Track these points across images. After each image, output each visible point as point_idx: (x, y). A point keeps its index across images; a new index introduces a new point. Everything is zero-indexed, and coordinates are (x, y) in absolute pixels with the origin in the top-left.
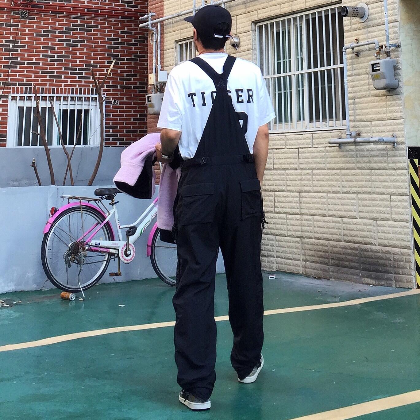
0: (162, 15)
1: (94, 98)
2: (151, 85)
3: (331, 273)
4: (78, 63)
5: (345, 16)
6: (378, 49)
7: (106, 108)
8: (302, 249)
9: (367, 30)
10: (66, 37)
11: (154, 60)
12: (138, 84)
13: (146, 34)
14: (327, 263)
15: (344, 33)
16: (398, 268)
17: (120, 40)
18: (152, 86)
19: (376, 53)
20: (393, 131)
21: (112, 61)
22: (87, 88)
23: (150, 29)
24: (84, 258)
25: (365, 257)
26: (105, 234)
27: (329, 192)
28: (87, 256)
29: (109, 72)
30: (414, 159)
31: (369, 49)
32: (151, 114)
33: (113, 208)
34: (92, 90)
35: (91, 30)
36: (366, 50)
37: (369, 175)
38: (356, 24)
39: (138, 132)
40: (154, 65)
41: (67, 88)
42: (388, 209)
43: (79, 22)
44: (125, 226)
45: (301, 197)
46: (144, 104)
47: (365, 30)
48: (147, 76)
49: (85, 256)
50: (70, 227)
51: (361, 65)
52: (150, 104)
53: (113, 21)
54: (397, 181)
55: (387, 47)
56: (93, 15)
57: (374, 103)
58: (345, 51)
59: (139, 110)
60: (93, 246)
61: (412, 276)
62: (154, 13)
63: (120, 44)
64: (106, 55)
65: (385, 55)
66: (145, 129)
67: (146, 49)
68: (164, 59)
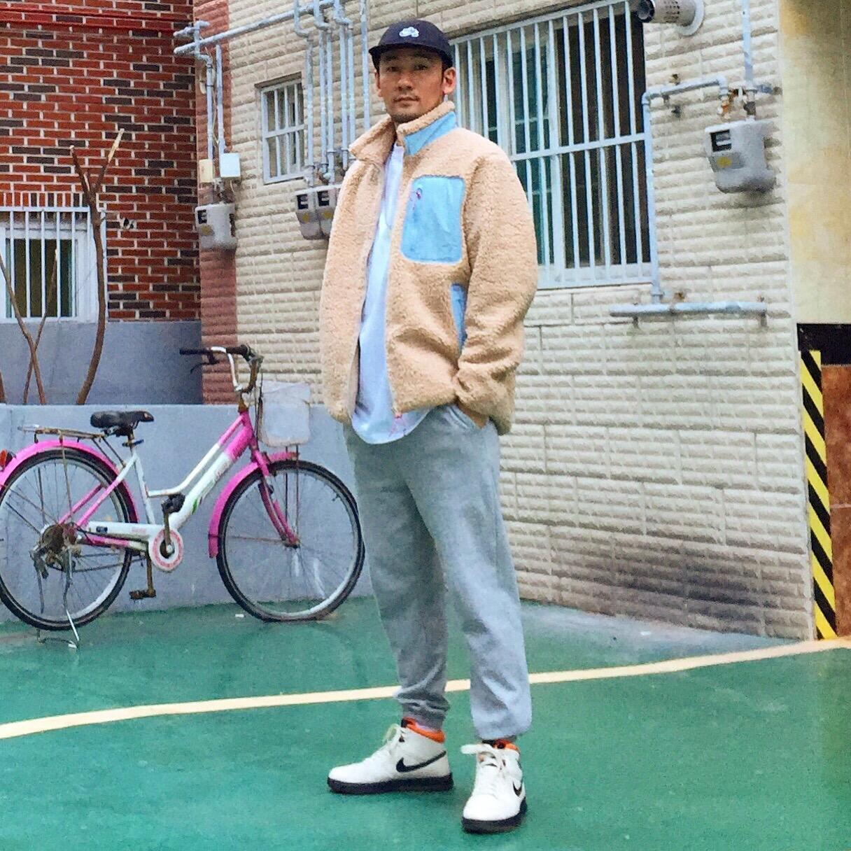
0: (224, 25)
1: (81, 216)
2: (205, 185)
3: (618, 602)
4: (42, 136)
5: (648, 20)
6: (727, 98)
7: (107, 237)
8: (553, 549)
9: (700, 54)
10: (14, 78)
11: (210, 129)
12: (176, 183)
13: (190, 71)
14: (609, 580)
15: (646, 62)
16: (774, 593)
17: (132, 84)
18: (207, 187)
19: (723, 107)
20: (761, 287)
21: (116, 131)
22: (63, 192)
23: (198, 58)
24: (74, 559)
26: (116, 508)
27: (612, 425)
28: (81, 554)
29: (111, 156)
30: (811, 352)
31: (706, 97)
32: (206, 250)
33: (132, 455)
34: (76, 196)
35: (67, 64)
36: (699, 101)
37: (706, 387)
38: (675, 39)
39: (180, 289)
40: (210, 139)
41: (22, 193)
42: (750, 463)
43: (40, 45)
44: (159, 493)
45: (549, 436)
46: (189, 227)
47: (697, 53)
48: (195, 166)
49: (77, 555)
50: (41, 493)
51: (686, 136)
52: (204, 228)
53: (115, 41)
55: (749, 93)
56: (71, 29)
57: (718, 223)
58: (647, 102)
59: (180, 240)
60: (92, 533)
61: (805, 613)
62: (207, 20)
63: (132, 93)
64: (103, 119)
65: (744, 112)
66: (195, 283)
67: (191, 104)
68: (233, 127)
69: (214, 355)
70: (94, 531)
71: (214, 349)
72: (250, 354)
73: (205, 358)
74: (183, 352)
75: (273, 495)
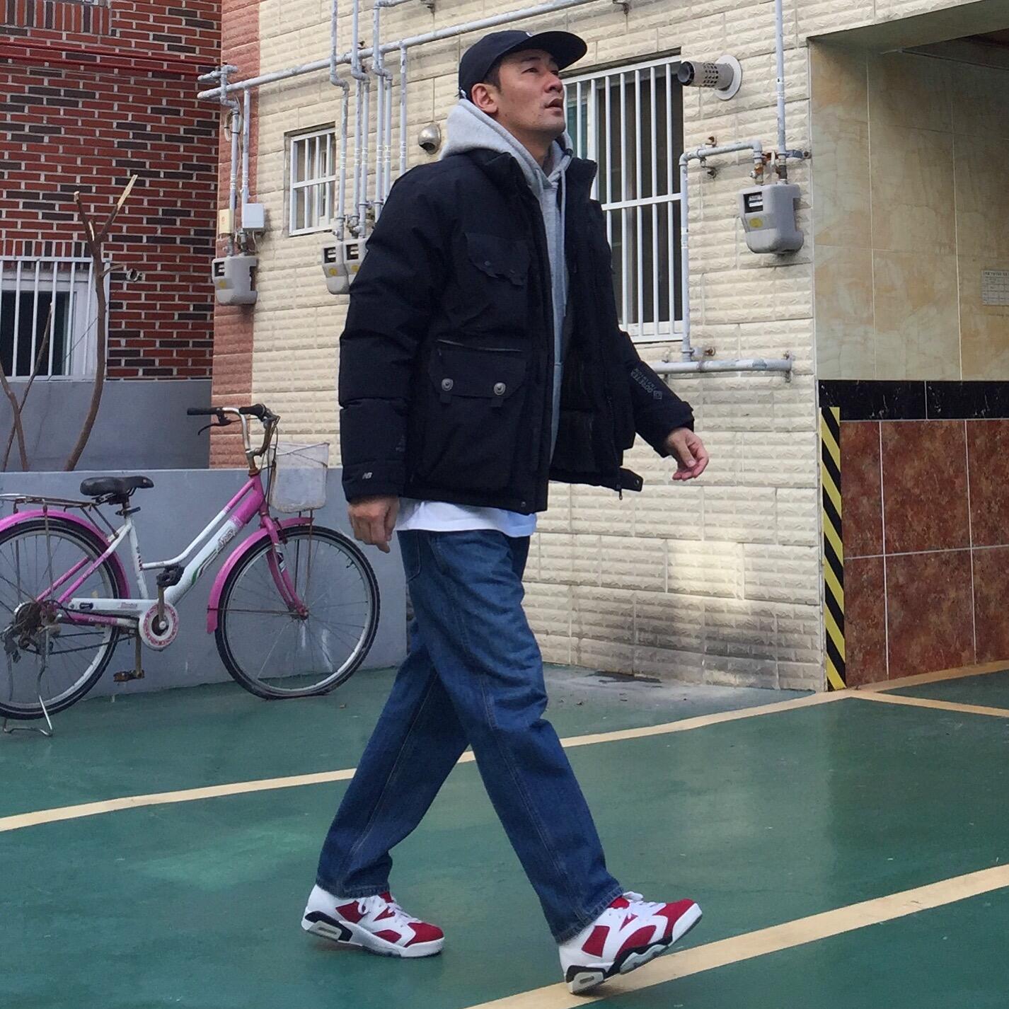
0: (254, 70)
1: (82, 266)
2: (224, 235)
3: (637, 662)
4: (42, 180)
5: (687, 84)
6: (760, 161)
7: (110, 289)
8: (574, 609)
9: (737, 118)
10: (13, 117)
11: (231, 177)
12: (192, 233)
13: (214, 116)
14: (629, 639)
15: (685, 124)
16: (788, 646)
17: (149, 128)
18: (227, 238)
19: (756, 170)
20: (787, 345)
21: (128, 177)
22: (63, 241)
23: (224, 103)
24: (52, 640)
25: (715, 625)
26: (104, 582)
28: (61, 634)
29: (120, 203)
30: (831, 408)
31: (740, 160)
32: (222, 305)
33: (126, 524)
34: (78, 245)
35: (76, 104)
36: (734, 163)
37: (730, 442)
38: (713, 103)
39: (191, 345)
40: (232, 188)
41: (15, 240)
42: (770, 518)
43: (46, 83)
44: (154, 564)
45: (575, 494)
46: (205, 279)
47: (732, 117)
48: (214, 215)
49: (56, 635)
50: (18, 567)
51: (721, 196)
52: (221, 281)
53: (132, 82)
54: (793, 456)
55: (779, 157)
56: (82, 67)
57: (748, 281)
58: (684, 163)
59: (193, 294)
60: (74, 611)
61: (817, 665)
62: (234, 65)
63: (148, 137)
64: (114, 164)
65: (775, 175)
66: (207, 339)
67: (213, 151)
68: (258, 176)
69: (225, 415)
70: (78, 608)
71: (225, 409)
72: (266, 414)
73: (215, 419)
74: (190, 413)
75: (282, 565)
